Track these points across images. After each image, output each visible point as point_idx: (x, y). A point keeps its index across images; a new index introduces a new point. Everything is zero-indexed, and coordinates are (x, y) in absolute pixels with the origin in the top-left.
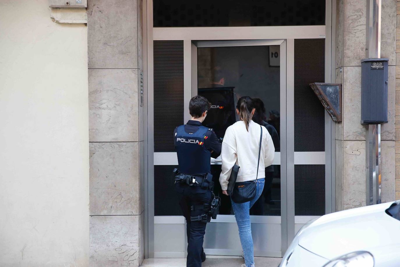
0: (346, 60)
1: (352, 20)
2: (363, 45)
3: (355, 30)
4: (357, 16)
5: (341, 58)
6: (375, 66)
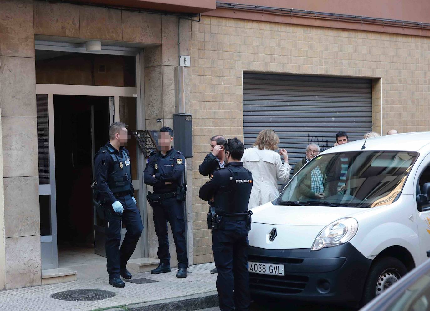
0: (165, 114)
1: (167, 86)
2: (173, 104)
3: (169, 93)
4: (170, 84)
5: (158, 112)
6: (187, 119)
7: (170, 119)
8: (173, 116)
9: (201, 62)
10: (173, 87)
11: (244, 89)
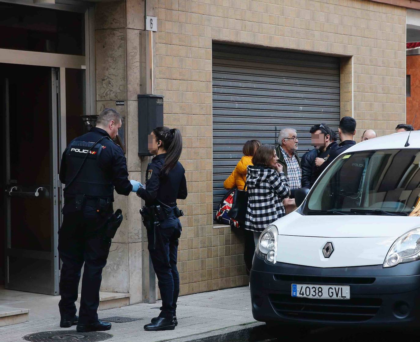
0: (129, 94)
1: (132, 56)
2: (138, 81)
3: (133, 66)
4: (135, 53)
5: (119, 91)
6: (159, 102)
7: (135, 101)
8: (138, 98)
9: (168, 26)
10: (138, 57)
11: (214, 64)
